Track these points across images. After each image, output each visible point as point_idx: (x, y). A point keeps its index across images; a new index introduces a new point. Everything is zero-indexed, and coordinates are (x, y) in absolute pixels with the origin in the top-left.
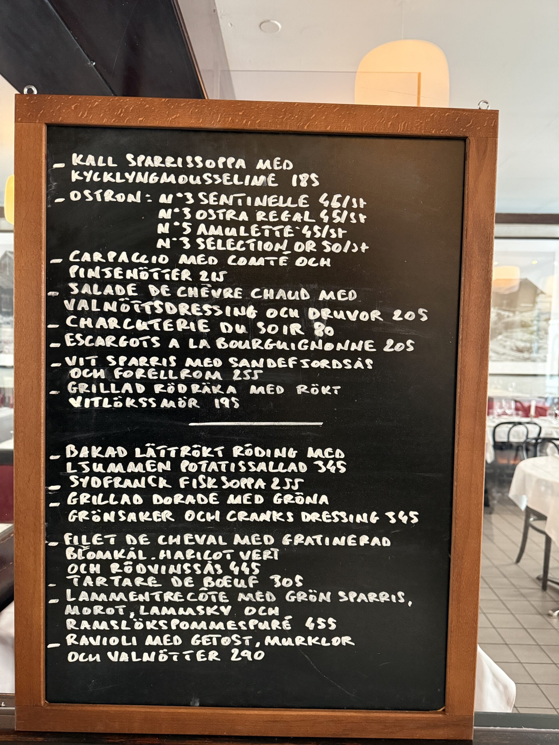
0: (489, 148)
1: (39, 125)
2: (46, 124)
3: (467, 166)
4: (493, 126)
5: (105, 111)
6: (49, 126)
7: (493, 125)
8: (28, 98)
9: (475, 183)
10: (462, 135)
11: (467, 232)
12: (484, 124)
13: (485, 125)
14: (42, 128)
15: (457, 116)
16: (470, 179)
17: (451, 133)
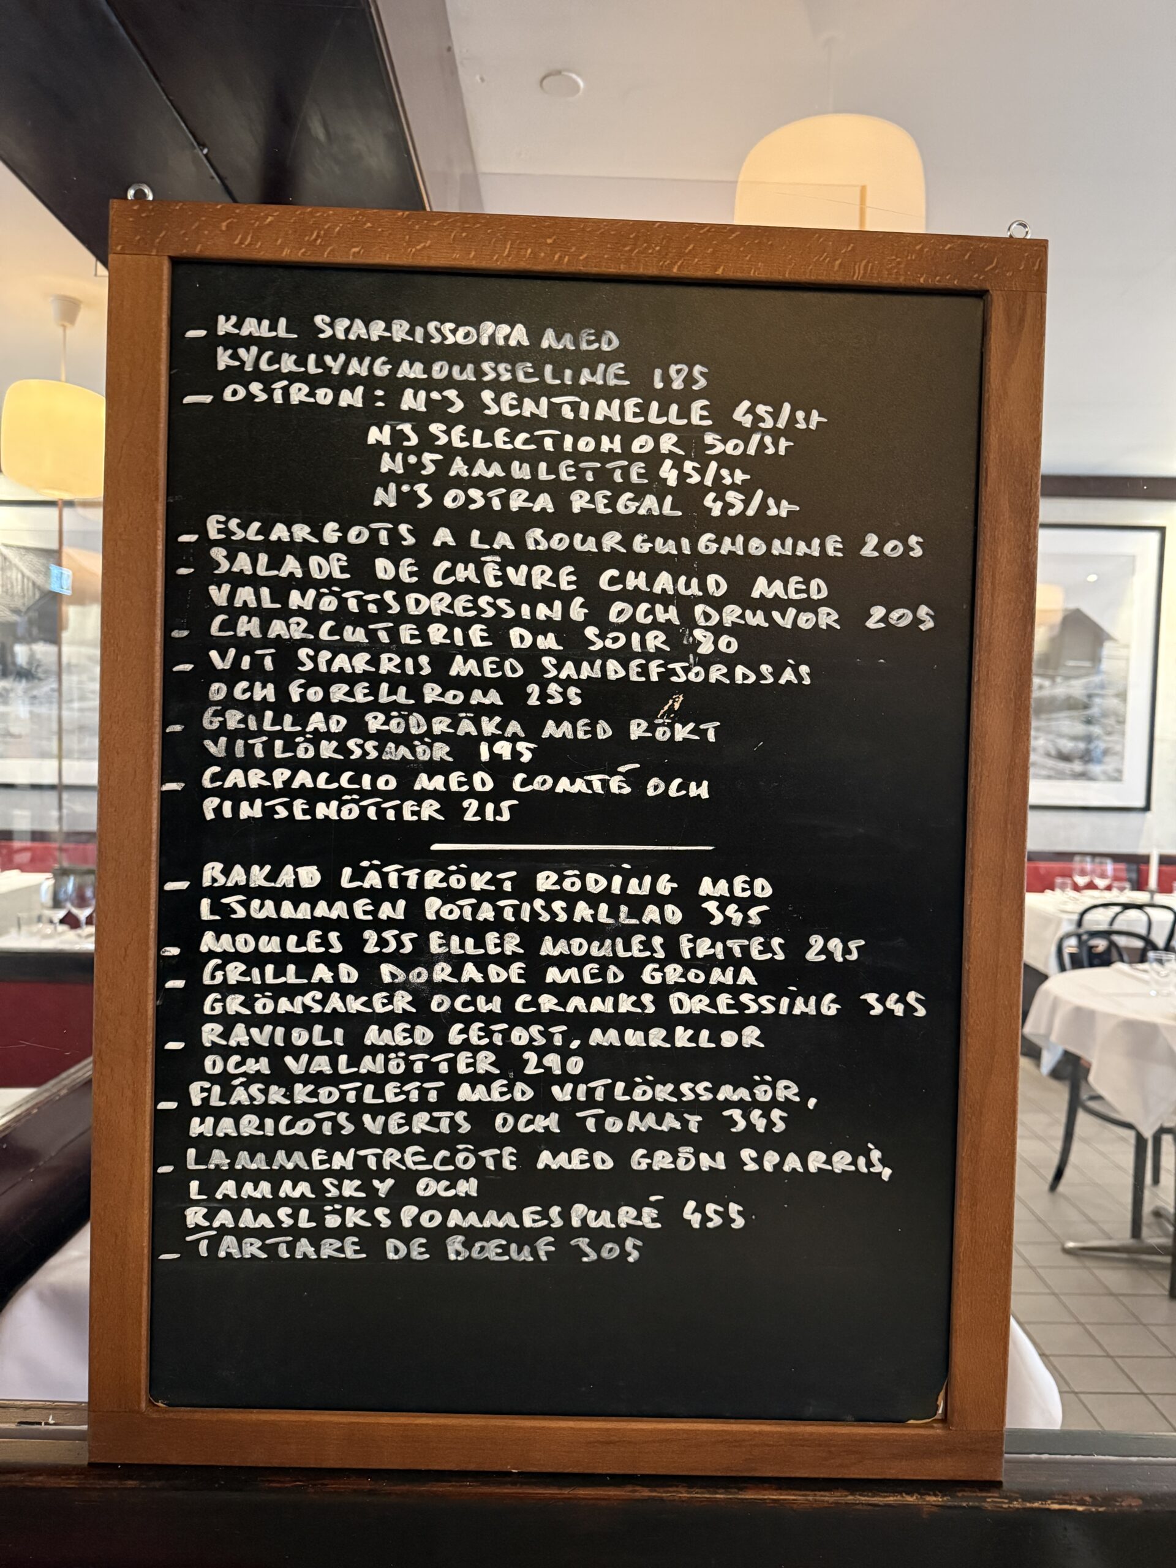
0: (1029, 313)
1: (156, 259)
2: (170, 257)
3: (987, 347)
4: (1038, 270)
5: (287, 233)
6: (177, 262)
7: (1036, 268)
8: (135, 208)
9: (1002, 380)
10: (976, 287)
12: (1020, 267)
14: (162, 266)
15: (968, 251)
16: (992, 372)
17: (956, 282)
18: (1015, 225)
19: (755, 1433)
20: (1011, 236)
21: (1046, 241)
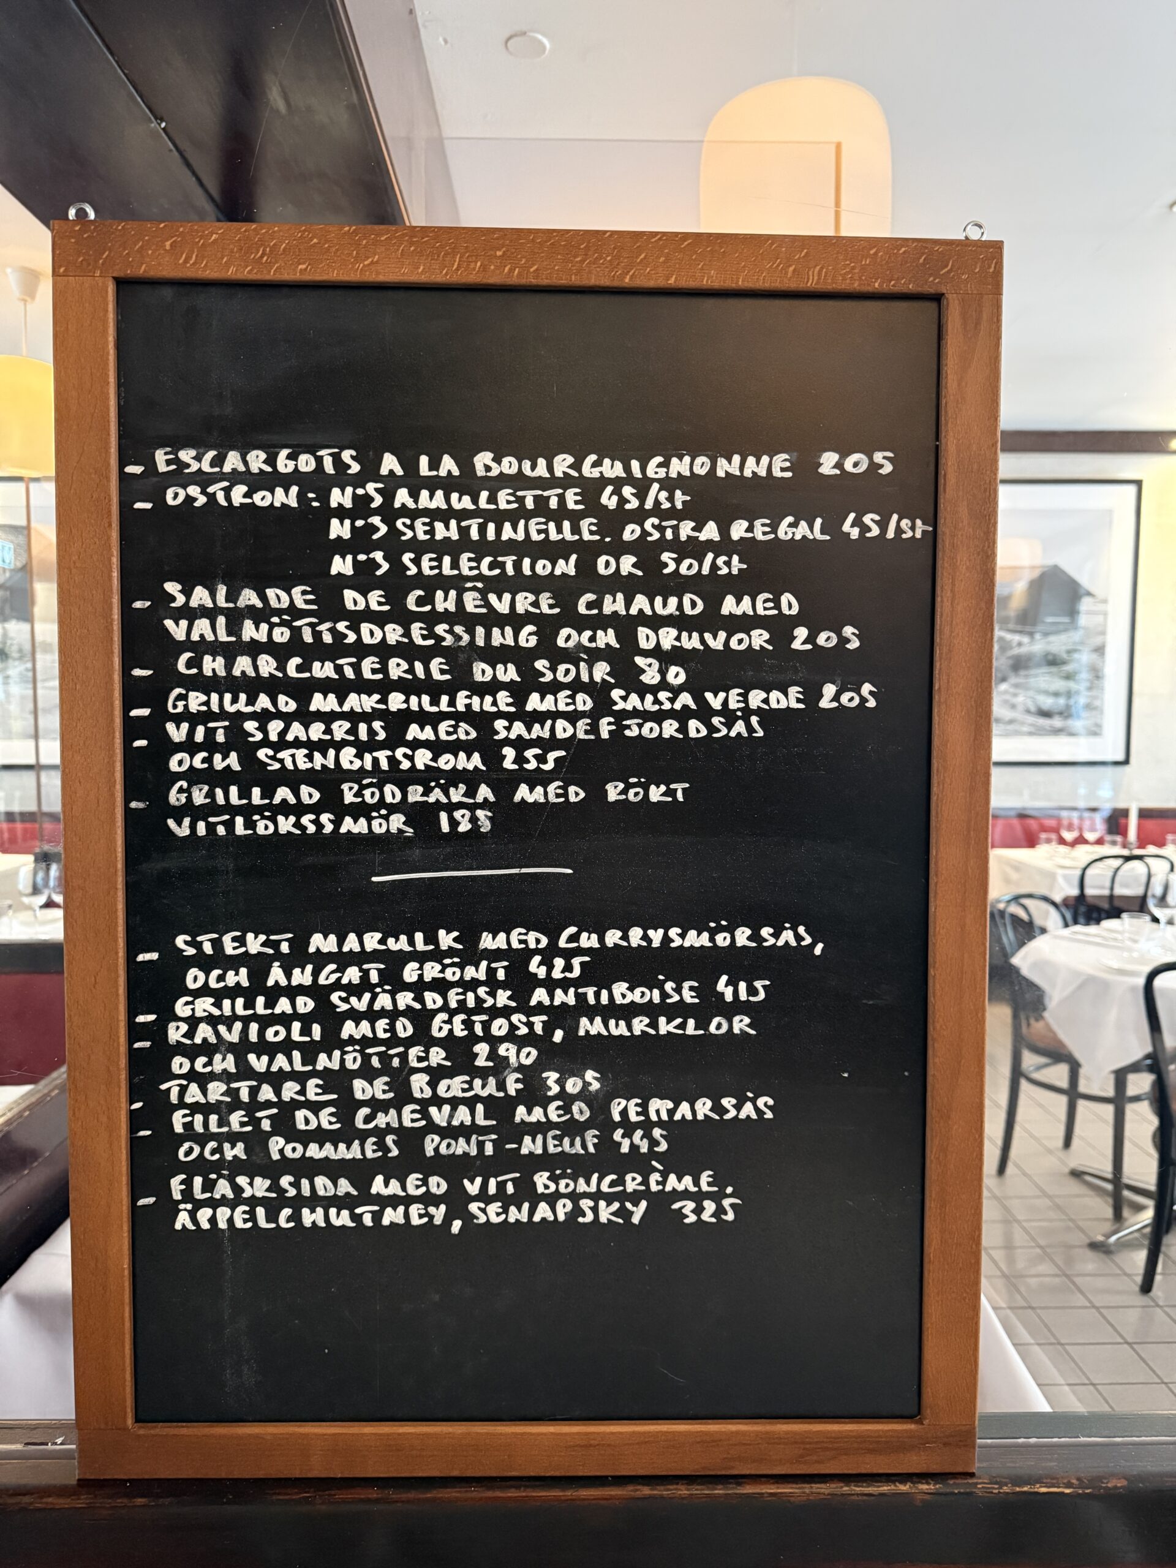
0: (985, 316)
1: (100, 281)
2: (115, 278)
3: (943, 351)
4: (993, 272)
5: (232, 251)
6: (121, 283)
7: (991, 270)
8: (77, 228)
9: (959, 385)
10: (932, 291)
11: (945, 480)
12: (975, 269)
13: (977, 270)
14: (107, 287)
15: (923, 254)
16: (949, 377)
17: (911, 287)
18: (970, 226)
19: (732, 1432)
20: (967, 238)
21: (1002, 242)
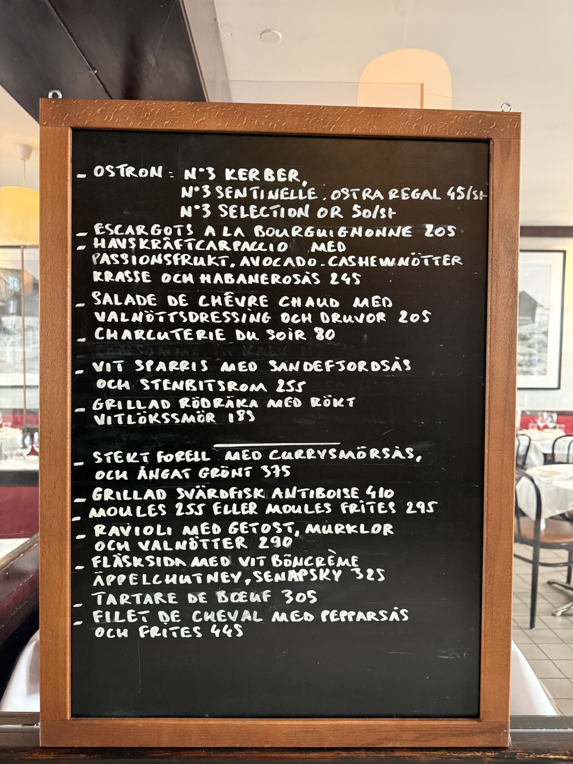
0: (512, 150)
1: (64, 128)
3: (491, 167)
4: (517, 128)
5: (131, 114)
6: (75, 130)
8: (53, 102)
9: (499, 184)
10: (485, 137)
11: (492, 232)
13: (508, 127)
15: (481, 118)
16: (495, 180)
17: (475, 135)
18: (504, 105)
20: (503, 111)
21: (520, 113)
